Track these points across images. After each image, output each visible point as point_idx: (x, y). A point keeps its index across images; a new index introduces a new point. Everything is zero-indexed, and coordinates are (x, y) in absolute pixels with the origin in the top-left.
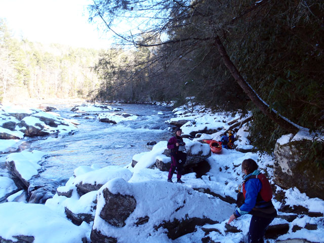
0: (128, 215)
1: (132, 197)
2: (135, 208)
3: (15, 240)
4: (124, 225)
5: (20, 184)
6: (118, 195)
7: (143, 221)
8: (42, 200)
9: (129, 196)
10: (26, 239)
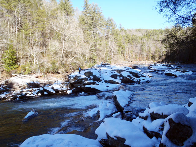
0: (186, 139)
1: (190, 127)
2: (191, 135)
3: (116, 139)
4: (183, 145)
5: (119, 108)
6: (179, 124)
8: (130, 119)
9: (187, 126)
10: (121, 140)
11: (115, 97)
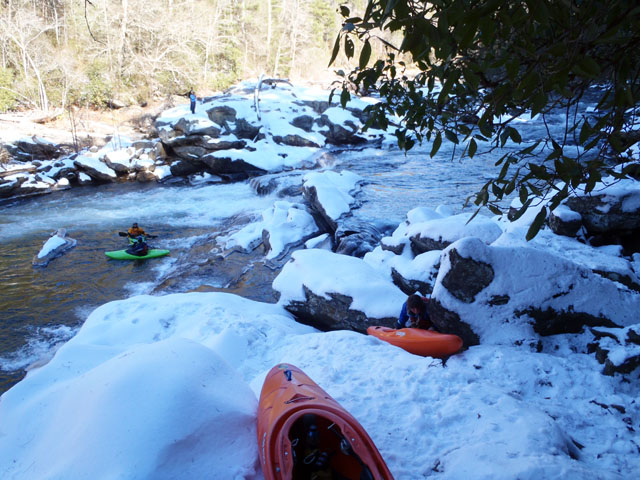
0: (480, 289)
1: (490, 266)
2: (491, 281)
3: (329, 298)
4: (473, 300)
5: (323, 224)
6: (469, 260)
7: (500, 300)
8: (358, 252)
9: (485, 264)
10: (342, 299)
11: (312, 191)
